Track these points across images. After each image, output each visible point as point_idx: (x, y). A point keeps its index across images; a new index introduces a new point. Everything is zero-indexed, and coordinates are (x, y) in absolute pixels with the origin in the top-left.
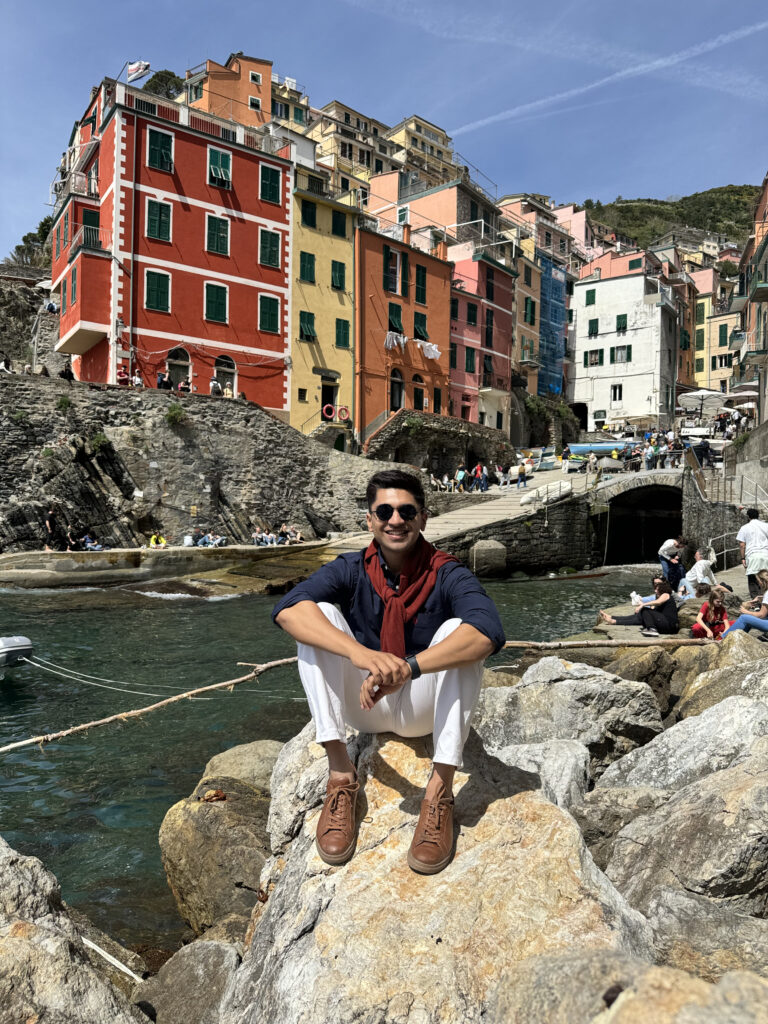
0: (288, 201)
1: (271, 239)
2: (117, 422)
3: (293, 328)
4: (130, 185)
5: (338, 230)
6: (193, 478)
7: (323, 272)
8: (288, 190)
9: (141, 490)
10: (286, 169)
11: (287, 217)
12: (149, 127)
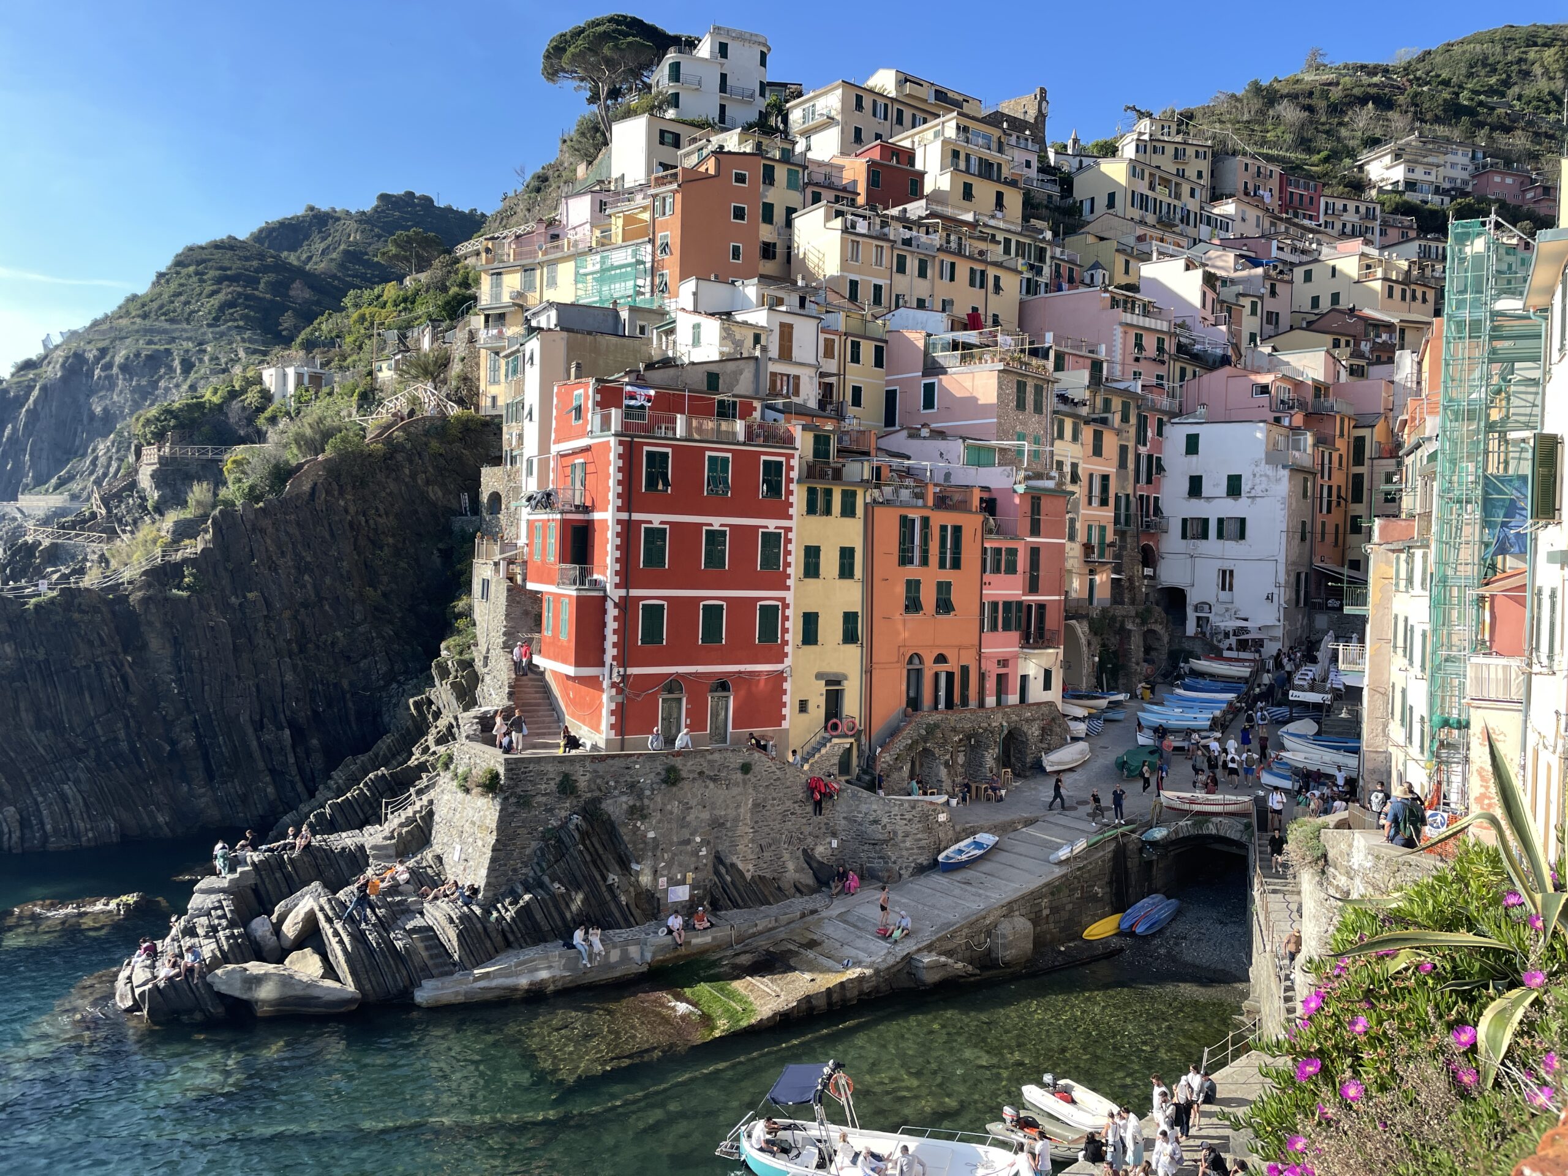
0: (791, 493)
1: (772, 540)
2: (616, 792)
3: (794, 633)
4: (624, 516)
5: (848, 510)
6: (688, 842)
7: (830, 562)
8: (791, 480)
9: (638, 863)
10: (790, 457)
11: (791, 511)
12: (646, 448)
